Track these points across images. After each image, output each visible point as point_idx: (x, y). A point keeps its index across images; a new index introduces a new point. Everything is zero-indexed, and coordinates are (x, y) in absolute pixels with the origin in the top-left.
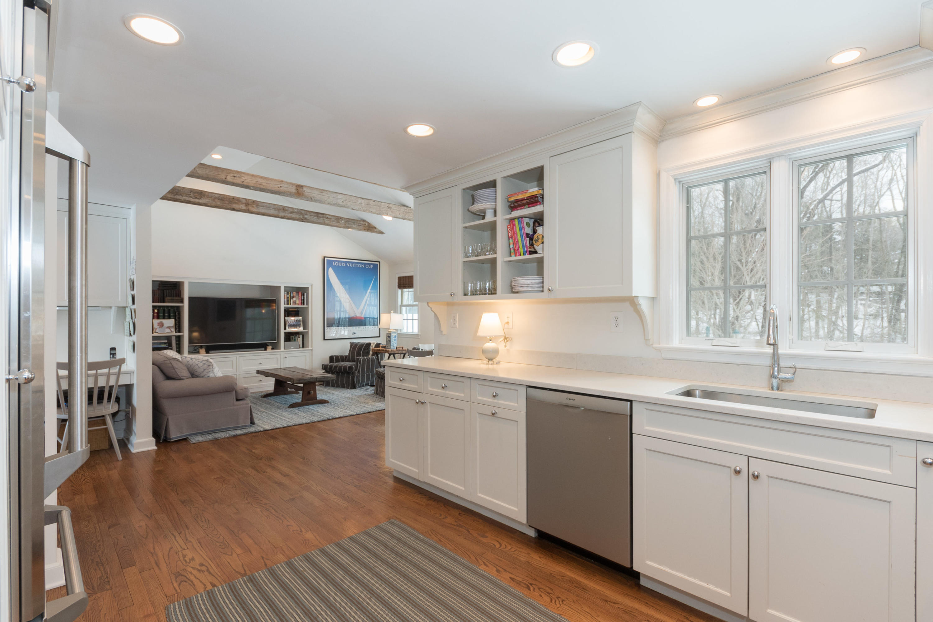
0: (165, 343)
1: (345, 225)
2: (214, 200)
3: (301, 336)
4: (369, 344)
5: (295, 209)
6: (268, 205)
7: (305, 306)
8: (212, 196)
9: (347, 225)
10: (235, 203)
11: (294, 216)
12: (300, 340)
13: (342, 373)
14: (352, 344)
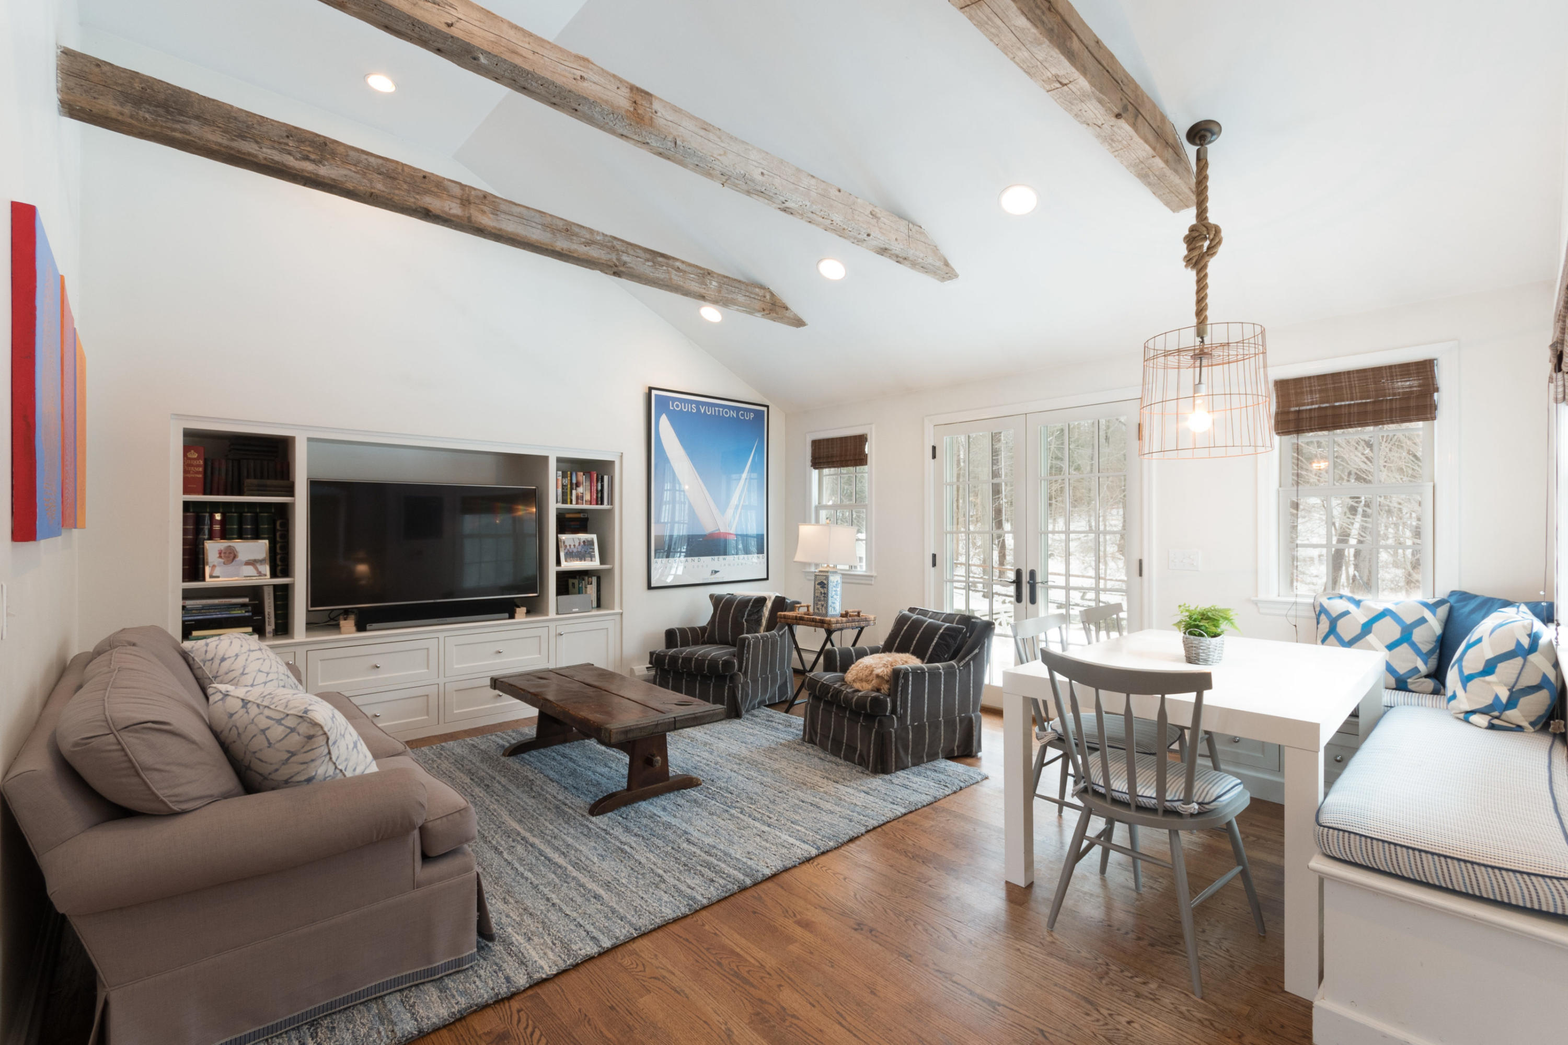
0: (243, 605)
1: (720, 292)
2: (364, 175)
3: (594, 580)
4: (761, 601)
5: (598, 233)
6: (524, 211)
7: (605, 506)
8: (359, 162)
9: (724, 293)
10: (427, 192)
11: (595, 253)
12: (592, 590)
13: (704, 677)
14: (716, 600)
